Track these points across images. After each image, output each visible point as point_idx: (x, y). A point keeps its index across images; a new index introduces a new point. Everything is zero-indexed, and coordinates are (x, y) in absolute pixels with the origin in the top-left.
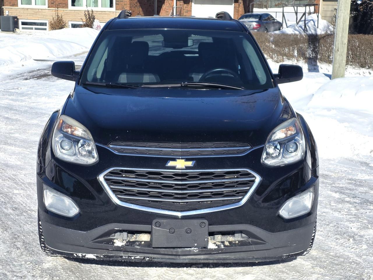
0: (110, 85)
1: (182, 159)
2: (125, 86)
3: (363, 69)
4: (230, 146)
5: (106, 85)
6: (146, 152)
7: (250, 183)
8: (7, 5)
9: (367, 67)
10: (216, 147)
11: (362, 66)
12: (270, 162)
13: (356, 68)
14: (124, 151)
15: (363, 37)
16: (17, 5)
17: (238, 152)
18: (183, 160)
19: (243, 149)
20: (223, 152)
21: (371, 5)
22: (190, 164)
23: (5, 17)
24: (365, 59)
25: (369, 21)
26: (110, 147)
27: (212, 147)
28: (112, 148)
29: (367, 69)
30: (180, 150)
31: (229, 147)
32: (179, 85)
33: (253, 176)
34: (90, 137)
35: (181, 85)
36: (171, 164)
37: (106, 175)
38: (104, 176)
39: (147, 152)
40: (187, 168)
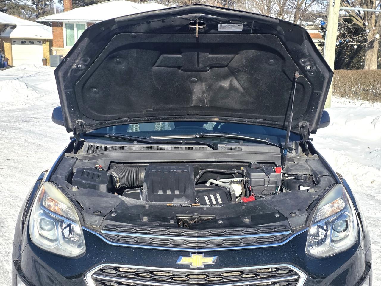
0: (114, 136)
1: (199, 253)
2: (130, 138)
3: (344, 98)
4: (263, 231)
5: (109, 136)
6: (149, 242)
7: (292, 284)
8: (55, 47)
9: (347, 96)
10: (245, 234)
11: (343, 96)
12: (316, 251)
13: (338, 98)
14: (120, 240)
15: (344, 72)
16: (63, 47)
17: (275, 241)
18: (201, 256)
19: (281, 235)
20: (255, 241)
21: (347, 46)
22: (210, 260)
23: (54, 56)
24: (345, 90)
25: (343, 58)
26: (101, 232)
27: (240, 233)
28: (104, 234)
29: (347, 98)
30: (196, 239)
31: (262, 233)
32: (194, 136)
33: (295, 273)
34: (76, 217)
35: (196, 136)
36: (184, 260)
37: (95, 273)
38: (92, 275)
39: (151, 241)
40: (207, 266)
